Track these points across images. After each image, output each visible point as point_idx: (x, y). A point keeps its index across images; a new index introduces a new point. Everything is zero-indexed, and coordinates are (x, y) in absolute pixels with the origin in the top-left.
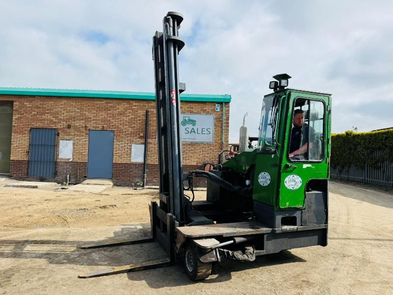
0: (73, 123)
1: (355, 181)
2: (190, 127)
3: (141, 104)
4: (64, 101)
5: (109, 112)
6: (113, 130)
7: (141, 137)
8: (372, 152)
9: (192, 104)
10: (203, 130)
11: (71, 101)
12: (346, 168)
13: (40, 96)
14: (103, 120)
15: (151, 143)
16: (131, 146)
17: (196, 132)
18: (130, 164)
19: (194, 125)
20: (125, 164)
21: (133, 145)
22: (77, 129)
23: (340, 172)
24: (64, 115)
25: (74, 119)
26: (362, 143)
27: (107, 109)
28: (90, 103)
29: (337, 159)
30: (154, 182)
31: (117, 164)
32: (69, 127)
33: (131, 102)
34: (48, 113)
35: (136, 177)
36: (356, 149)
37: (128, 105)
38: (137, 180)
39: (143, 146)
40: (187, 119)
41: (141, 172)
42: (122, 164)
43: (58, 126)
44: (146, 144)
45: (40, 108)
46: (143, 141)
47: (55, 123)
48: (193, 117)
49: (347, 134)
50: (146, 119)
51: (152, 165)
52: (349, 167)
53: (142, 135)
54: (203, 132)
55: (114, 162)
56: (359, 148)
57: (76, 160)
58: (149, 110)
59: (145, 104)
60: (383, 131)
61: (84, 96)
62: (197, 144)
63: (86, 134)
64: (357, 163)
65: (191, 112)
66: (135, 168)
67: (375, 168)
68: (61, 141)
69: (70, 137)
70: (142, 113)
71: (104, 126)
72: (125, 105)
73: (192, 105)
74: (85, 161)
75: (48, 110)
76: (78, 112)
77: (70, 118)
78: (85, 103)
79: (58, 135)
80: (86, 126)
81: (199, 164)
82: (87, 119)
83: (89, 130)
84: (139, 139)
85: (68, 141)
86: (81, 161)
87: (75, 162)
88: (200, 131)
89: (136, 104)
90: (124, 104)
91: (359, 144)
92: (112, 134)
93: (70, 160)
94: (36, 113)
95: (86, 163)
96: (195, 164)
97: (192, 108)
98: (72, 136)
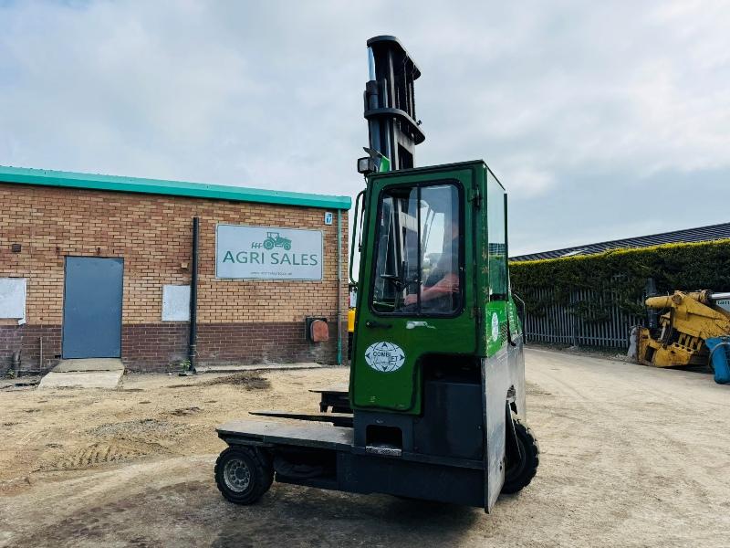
0: (25, 241)
2: (280, 250)
3: (182, 205)
5: (110, 219)
6: (121, 256)
7: (183, 271)
9: (282, 210)
10: (305, 257)
11: (23, 194)
14: (100, 236)
15: (205, 283)
16: (161, 289)
17: (292, 261)
18: (160, 325)
19: (288, 248)
20: (148, 325)
21: (165, 287)
22: (36, 254)
24: (3, 223)
25: (29, 230)
27: (107, 213)
28: (68, 199)
30: (213, 360)
31: (132, 325)
32: (16, 249)
33: (159, 201)
35: (173, 351)
37: (154, 207)
38: (176, 357)
39: (188, 288)
40: (274, 236)
41: (184, 342)
42: (143, 325)
44: (193, 284)
46: (186, 278)
48: (284, 233)
50: (195, 236)
51: (206, 325)
53: (184, 265)
54: (305, 262)
55: (124, 322)
57: (36, 321)
58: (200, 217)
59: (189, 205)
61: (56, 184)
62: (294, 282)
63: (59, 265)
65: (281, 224)
66: (171, 333)
69: (19, 271)
70: (183, 222)
71: (102, 247)
72: (147, 206)
73: (283, 212)
74: (57, 323)
76: (37, 218)
77: (20, 231)
78: (55, 198)
80: (58, 248)
81: (299, 320)
82: (62, 234)
83: (65, 256)
84: (179, 275)
85: (14, 280)
86: (46, 323)
87: (32, 326)
88: (298, 260)
89: (173, 205)
90: (145, 203)
92: (119, 266)
93: (20, 322)
95: (60, 326)
96: (291, 321)
97: (284, 217)
98: (24, 267)
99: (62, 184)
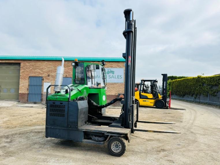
0: (51, 74)
1: (203, 103)
2: (111, 74)
4: (46, 62)
5: (69, 68)
6: (71, 77)
8: (212, 87)
10: (118, 76)
11: (50, 62)
12: (198, 96)
13: (34, 60)
14: (66, 72)
17: (114, 77)
19: (113, 74)
22: (53, 77)
23: (195, 98)
24: (46, 70)
25: (51, 71)
26: (206, 82)
27: (68, 66)
29: (193, 91)
32: (49, 76)
34: (38, 69)
36: (203, 85)
40: (109, 70)
43: (43, 76)
45: (34, 66)
47: (41, 74)
48: (112, 69)
49: (198, 77)
52: (200, 95)
54: (118, 78)
56: (205, 85)
60: (217, 75)
61: (56, 59)
62: (115, 83)
64: (204, 93)
65: (112, 67)
67: (213, 96)
68: (45, 83)
71: (67, 75)
73: (112, 63)
75: (38, 67)
76: (53, 68)
77: (49, 71)
78: (57, 63)
79: (43, 80)
81: (116, 94)
85: (48, 83)
88: (116, 77)
91: (205, 82)
92: (71, 79)
93: (49, 93)
94: (32, 69)
96: (114, 94)
97: (112, 65)
98: (50, 80)
99: (58, 59)
